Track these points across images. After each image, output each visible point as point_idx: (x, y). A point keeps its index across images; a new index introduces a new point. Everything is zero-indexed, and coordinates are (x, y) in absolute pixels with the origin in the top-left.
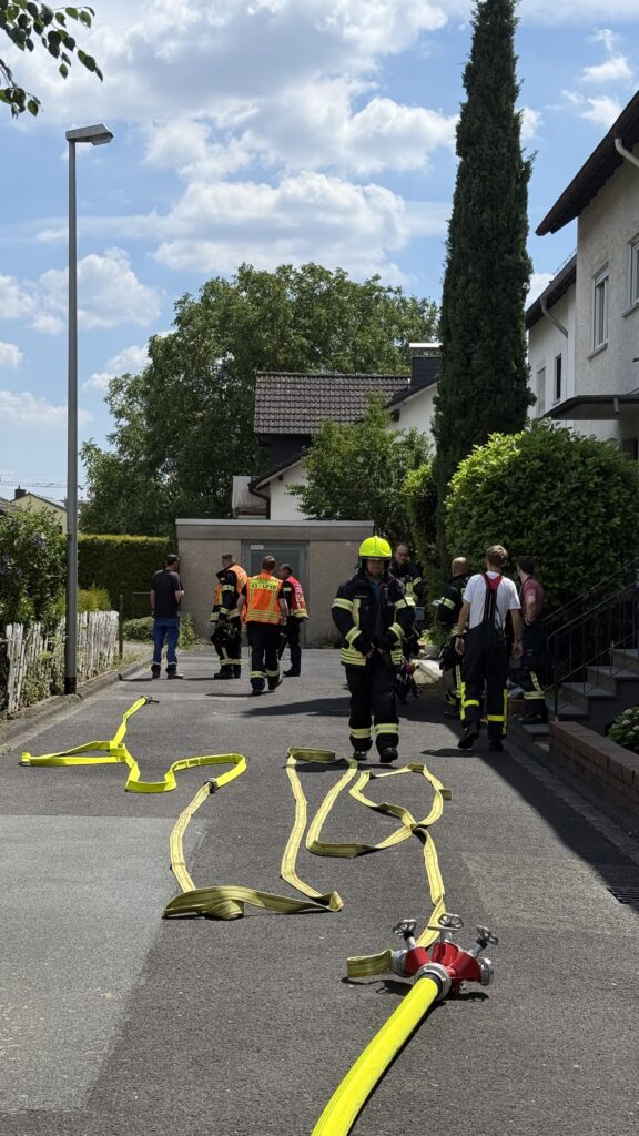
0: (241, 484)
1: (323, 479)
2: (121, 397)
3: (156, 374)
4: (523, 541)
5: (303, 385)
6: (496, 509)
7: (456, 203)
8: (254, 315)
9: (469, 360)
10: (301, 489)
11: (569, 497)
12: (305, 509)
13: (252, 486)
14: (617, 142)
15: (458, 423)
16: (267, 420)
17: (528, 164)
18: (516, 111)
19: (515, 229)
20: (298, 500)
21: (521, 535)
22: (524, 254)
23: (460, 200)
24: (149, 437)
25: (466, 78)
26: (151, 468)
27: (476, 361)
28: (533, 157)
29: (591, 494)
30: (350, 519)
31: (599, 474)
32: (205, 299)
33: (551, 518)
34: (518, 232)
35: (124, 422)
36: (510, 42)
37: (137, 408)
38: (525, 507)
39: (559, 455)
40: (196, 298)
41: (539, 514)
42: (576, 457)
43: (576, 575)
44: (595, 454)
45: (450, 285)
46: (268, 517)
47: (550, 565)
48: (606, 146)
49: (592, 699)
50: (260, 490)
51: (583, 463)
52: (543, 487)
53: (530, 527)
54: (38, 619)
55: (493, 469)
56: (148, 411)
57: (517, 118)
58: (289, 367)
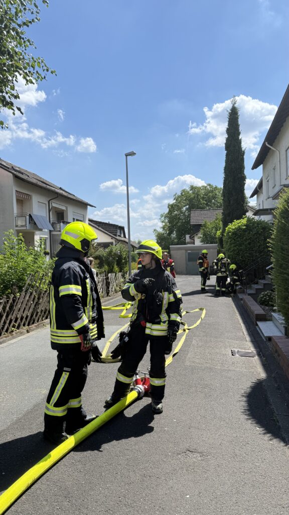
0: (187, 237)
1: (204, 235)
2: (163, 218)
3: (170, 212)
4: (242, 248)
5: (203, 212)
6: (234, 239)
7: (226, 162)
8: (192, 196)
9: (230, 202)
10: (201, 237)
11: (254, 235)
12: (201, 242)
13: (190, 237)
14: (266, 143)
15: (227, 218)
16: (193, 221)
17: (244, 151)
18: (240, 138)
19: (241, 167)
20: (200, 240)
21: (241, 246)
22: (244, 174)
23: (227, 162)
24: (169, 227)
25: (227, 131)
26: (169, 234)
27: (232, 202)
28: (245, 149)
29: (260, 234)
30: (212, 244)
31: (262, 229)
32: (181, 194)
33: (249, 241)
34: (241, 169)
35: (164, 224)
36: (237, 121)
37: (167, 221)
38: (242, 239)
39: (251, 225)
40: (179, 194)
41: (246, 240)
42: (256, 225)
43: (256, 256)
44: (261, 224)
45: (225, 183)
46: (194, 244)
47: (250, 253)
48: (264, 145)
49: (257, 289)
50: (192, 238)
51: (258, 226)
52: (247, 233)
53: (243, 244)
54: (120, 271)
55: (234, 229)
56: (169, 221)
57: (241, 140)
58: (201, 208)
